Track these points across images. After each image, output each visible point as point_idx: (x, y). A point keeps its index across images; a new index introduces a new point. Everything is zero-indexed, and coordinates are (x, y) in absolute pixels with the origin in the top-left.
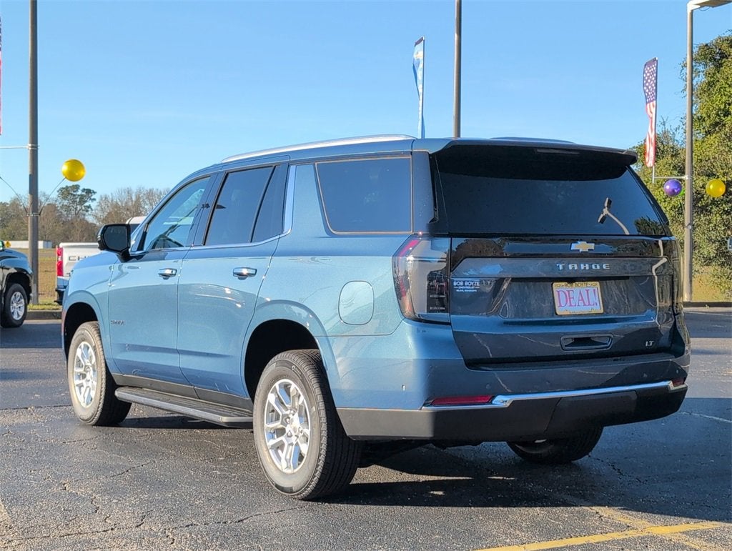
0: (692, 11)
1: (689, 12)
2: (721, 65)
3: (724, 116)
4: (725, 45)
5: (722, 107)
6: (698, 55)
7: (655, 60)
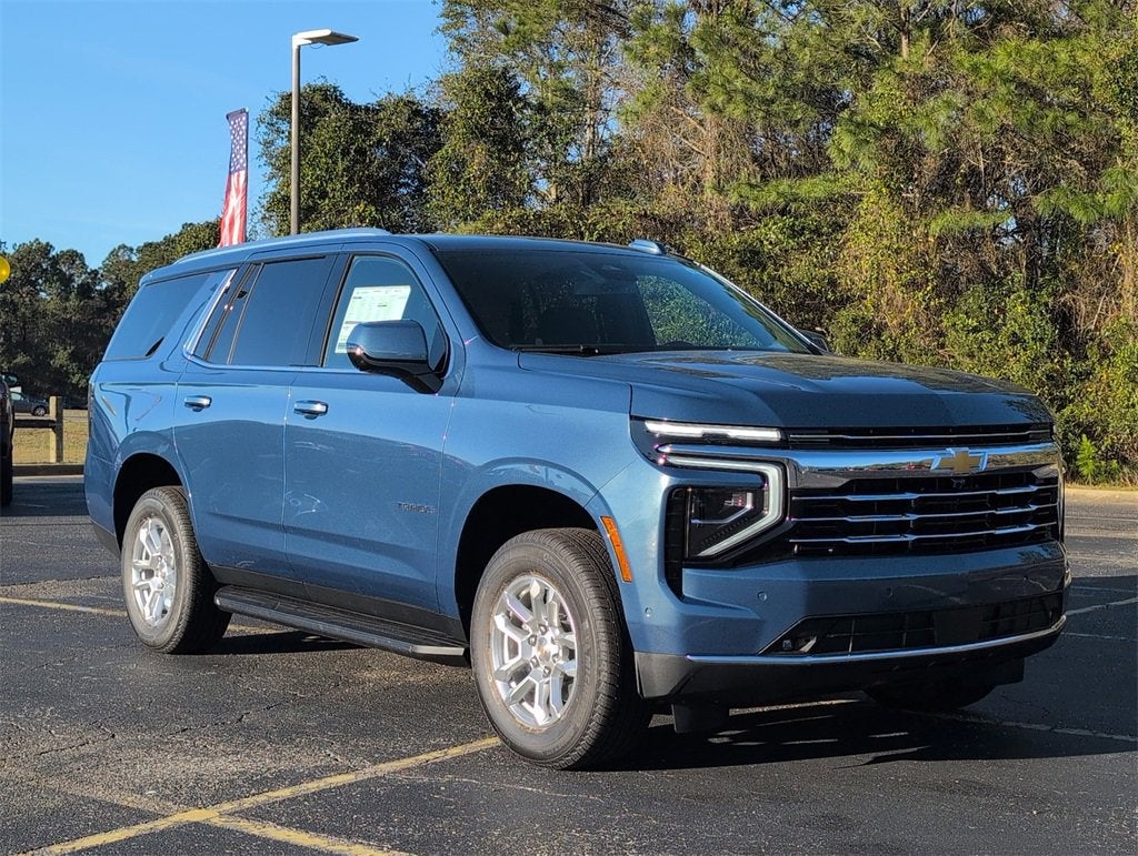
0: (299, 46)
1: (295, 48)
2: (314, 125)
3: (319, 198)
4: (318, 97)
5: (317, 184)
6: (281, 107)
7: (243, 111)
